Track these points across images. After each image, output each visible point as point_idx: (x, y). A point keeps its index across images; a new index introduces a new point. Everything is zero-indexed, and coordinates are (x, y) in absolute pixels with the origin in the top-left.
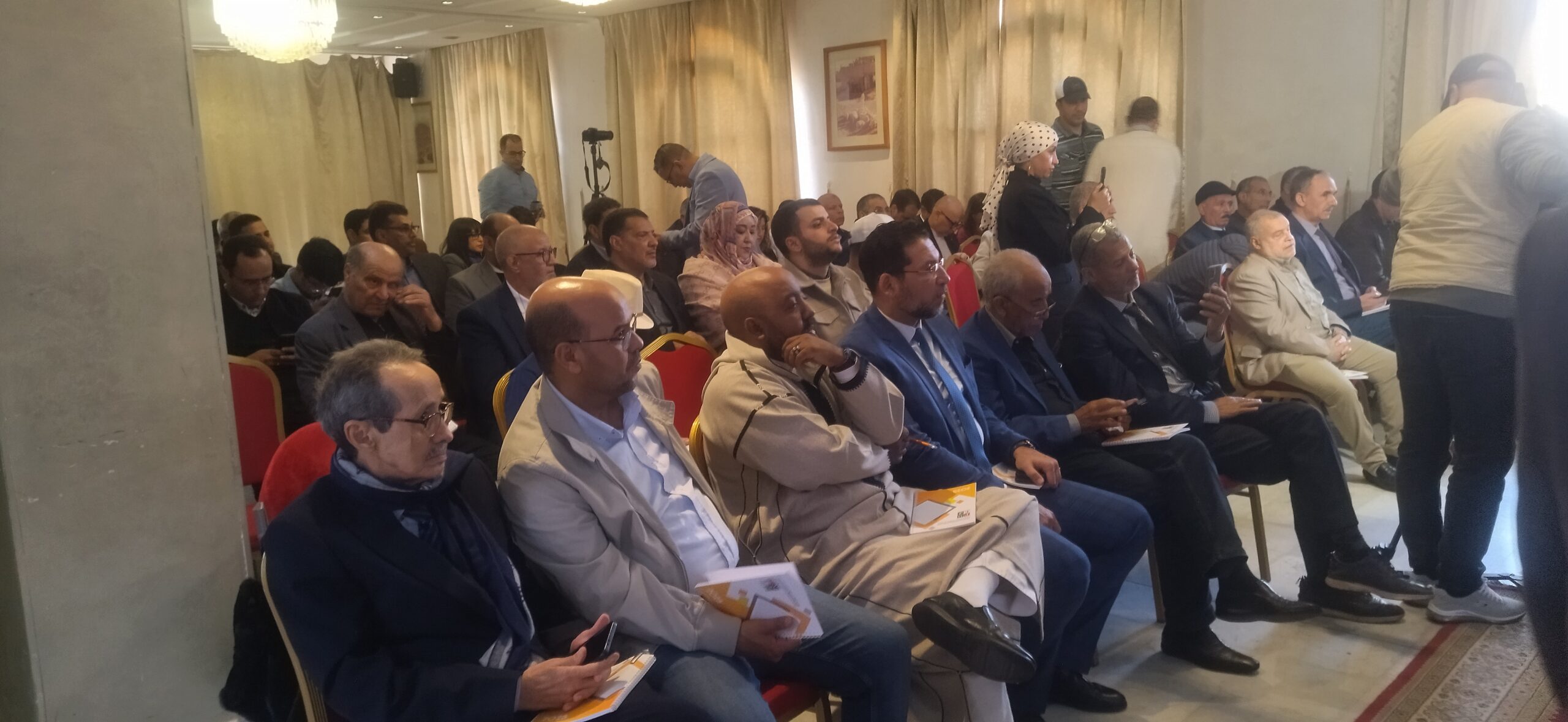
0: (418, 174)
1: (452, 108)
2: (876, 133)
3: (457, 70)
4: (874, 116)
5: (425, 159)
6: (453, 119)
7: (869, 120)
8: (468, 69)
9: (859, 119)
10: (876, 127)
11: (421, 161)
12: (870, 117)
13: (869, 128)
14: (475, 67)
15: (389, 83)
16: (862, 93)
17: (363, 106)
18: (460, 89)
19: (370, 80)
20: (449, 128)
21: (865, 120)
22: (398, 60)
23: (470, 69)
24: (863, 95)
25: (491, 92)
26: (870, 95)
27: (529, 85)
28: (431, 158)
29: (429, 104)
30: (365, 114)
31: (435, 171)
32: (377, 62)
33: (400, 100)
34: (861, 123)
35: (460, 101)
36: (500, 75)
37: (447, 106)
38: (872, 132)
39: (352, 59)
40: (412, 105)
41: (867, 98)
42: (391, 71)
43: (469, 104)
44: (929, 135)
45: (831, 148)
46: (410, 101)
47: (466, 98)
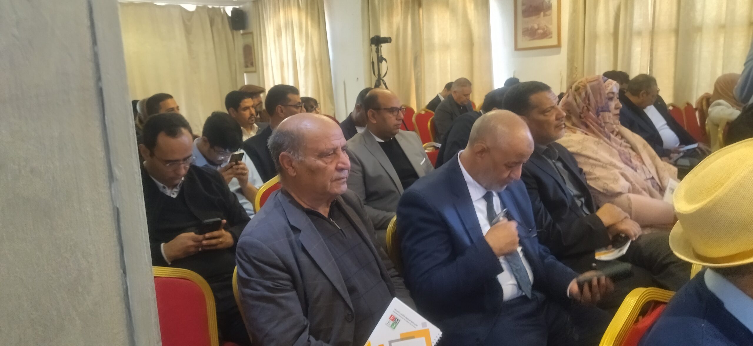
0: (245, 74)
1: (265, 35)
2: (551, 37)
3: (268, 13)
4: (550, 26)
5: (249, 65)
6: (266, 41)
7: (546, 29)
8: (275, 11)
9: (538, 29)
10: (552, 34)
11: (247, 66)
12: (547, 27)
13: (546, 34)
14: (279, 10)
15: (229, 22)
16: (541, 11)
17: (215, 35)
18: (270, 23)
19: (218, 20)
20: (263, 46)
21: (543, 29)
22: (234, 9)
23: (276, 11)
24: (542, 13)
25: (289, 25)
26: (547, 13)
27: (312, 19)
28: (252, 64)
29: (251, 33)
30: (216, 39)
31: (255, 72)
32: (222, 10)
33: (235, 32)
34: (540, 31)
35: (270, 31)
36: (294, 14)
37: (262, 34)
38: (548, 37)
39: (209, 8)
40: (242, 35)
41: (545, 15)
42: (230, 14)
43: (276, 32)
44: (595, 37)
45: (517, 49)
46: (240, 32)
47: (274, 29)
